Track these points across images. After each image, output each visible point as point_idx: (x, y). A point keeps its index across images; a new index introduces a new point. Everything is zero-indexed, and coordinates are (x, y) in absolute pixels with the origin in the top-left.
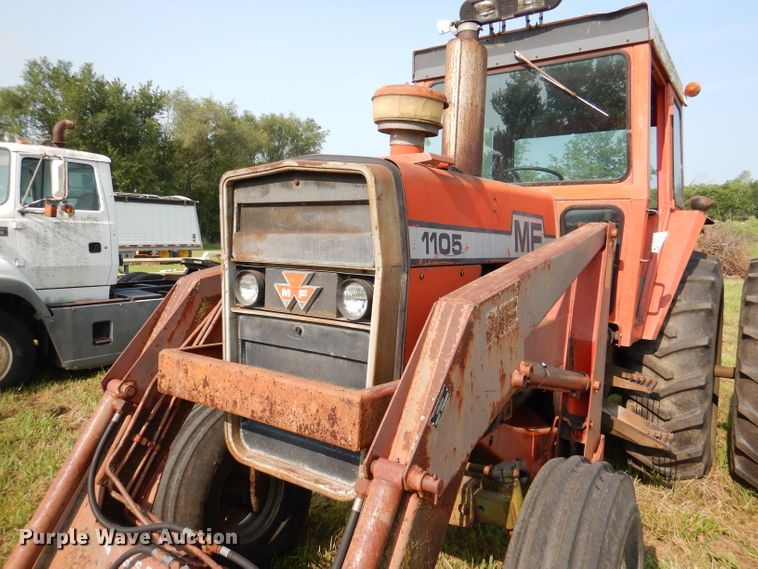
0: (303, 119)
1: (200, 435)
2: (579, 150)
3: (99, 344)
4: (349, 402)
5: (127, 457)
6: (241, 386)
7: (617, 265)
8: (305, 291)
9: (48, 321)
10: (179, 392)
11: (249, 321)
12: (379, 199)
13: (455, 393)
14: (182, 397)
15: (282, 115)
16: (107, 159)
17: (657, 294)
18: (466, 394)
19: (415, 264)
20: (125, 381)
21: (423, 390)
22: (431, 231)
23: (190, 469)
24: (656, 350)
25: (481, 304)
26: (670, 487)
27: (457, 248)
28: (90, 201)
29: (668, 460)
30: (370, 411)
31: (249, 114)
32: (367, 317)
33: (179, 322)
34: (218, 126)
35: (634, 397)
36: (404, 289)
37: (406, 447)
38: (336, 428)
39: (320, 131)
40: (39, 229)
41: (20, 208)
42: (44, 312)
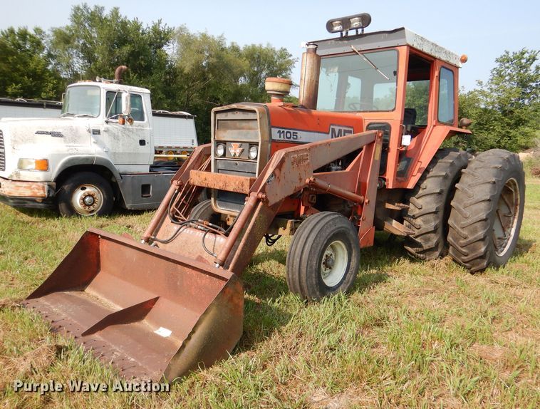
0: (277, 49)
2: (501, 76)
3: (145, 197)
5: (179, 205)
8: (239, 150)
9: (120, 182)
11: (220, 162)
12: (260, 118)
13: (277, 177)
14: (198, 185)
15: (261, 45)
16: (148, 91)
18: (281, 178)
20: (179, 180)
22: (282, 130)
24: (416, 194)
25: (289, 152)
27: (295, 137)
28: (139, 115)
29: (420, 249)
31: (235, 45)
32: (256, 158)
34: (211, 55)
36: (269, 149)
38: (243, 188)
39: (291, 58)
40: (115, 131)
41: (106, 119)
42: (118, 177)
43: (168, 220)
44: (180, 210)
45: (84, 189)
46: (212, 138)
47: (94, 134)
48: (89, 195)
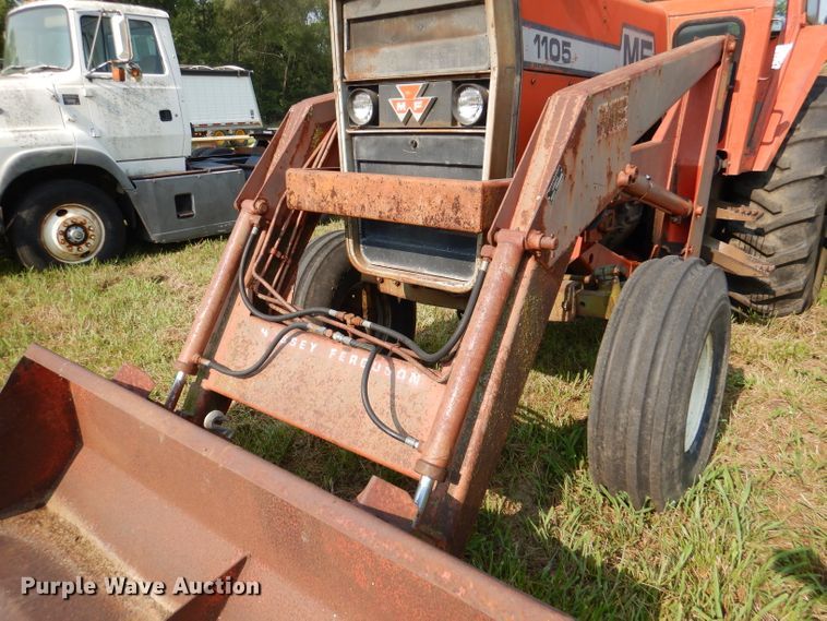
1: (316, 264)
3: (183, 217)
4: (472, 189)
5: (266, 267)
6: (368, 191)
7: (733, 85)
8: (421, 103)
9: (132, 194)
10: (308, 205)
11: (364, 141)
13: (568, 176)
14: (312, 209)
16: (165, 14)
17: (775, 120)
18: (576, 178)
19: (528, 68)
20: (259, 199)
21: (538, 175)
22: (542, 34)
23: (312, 292)
24: (765, 184)
25: (594, 95)
26: (765, 324)
27: (566, 56)
28: (153, 64)
29: (766, 297)
30: (490, 198)
32: (482, 122)
33: (298, 146)
35: (738, 235)
36: (517, 92)
37: (524, 223)
38: (459, 215)
40: (108, 96)
41: (87, 73)
42: (127, 185)
43: (241, 309)
44: (269, 278)
45: (62, 213)
46: (336, 76)
47: (66, 103)
48: (75, 225)
